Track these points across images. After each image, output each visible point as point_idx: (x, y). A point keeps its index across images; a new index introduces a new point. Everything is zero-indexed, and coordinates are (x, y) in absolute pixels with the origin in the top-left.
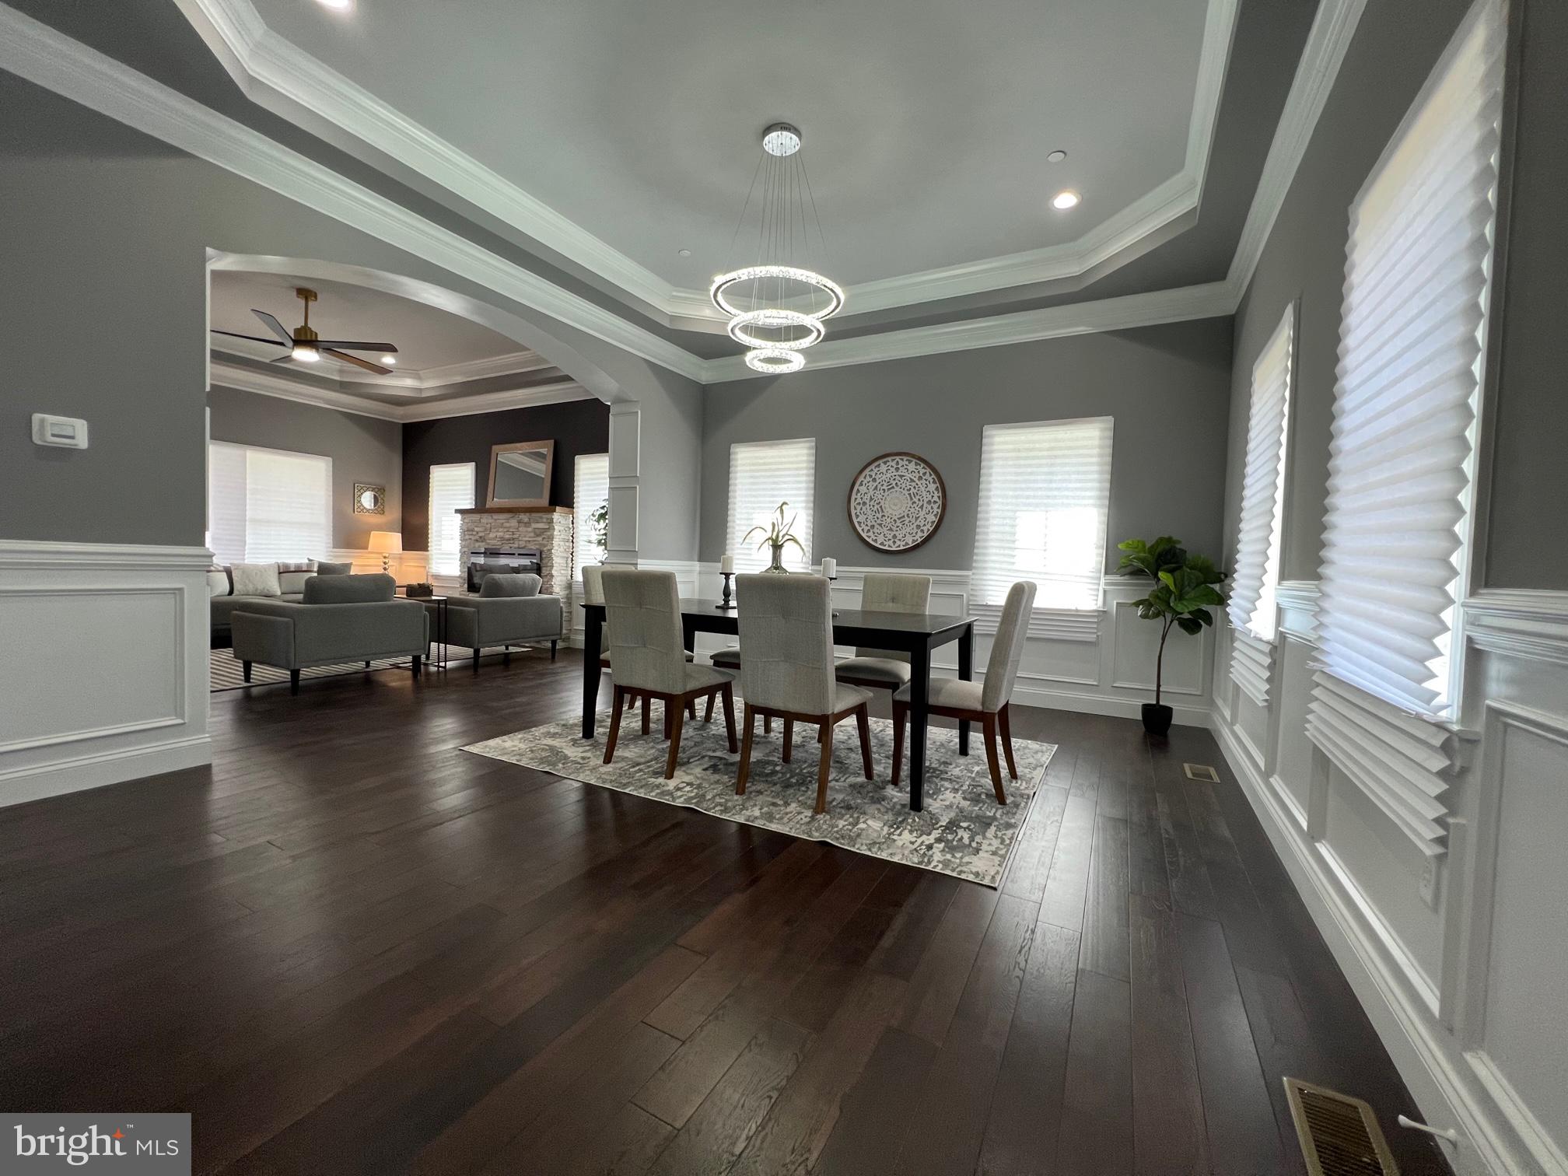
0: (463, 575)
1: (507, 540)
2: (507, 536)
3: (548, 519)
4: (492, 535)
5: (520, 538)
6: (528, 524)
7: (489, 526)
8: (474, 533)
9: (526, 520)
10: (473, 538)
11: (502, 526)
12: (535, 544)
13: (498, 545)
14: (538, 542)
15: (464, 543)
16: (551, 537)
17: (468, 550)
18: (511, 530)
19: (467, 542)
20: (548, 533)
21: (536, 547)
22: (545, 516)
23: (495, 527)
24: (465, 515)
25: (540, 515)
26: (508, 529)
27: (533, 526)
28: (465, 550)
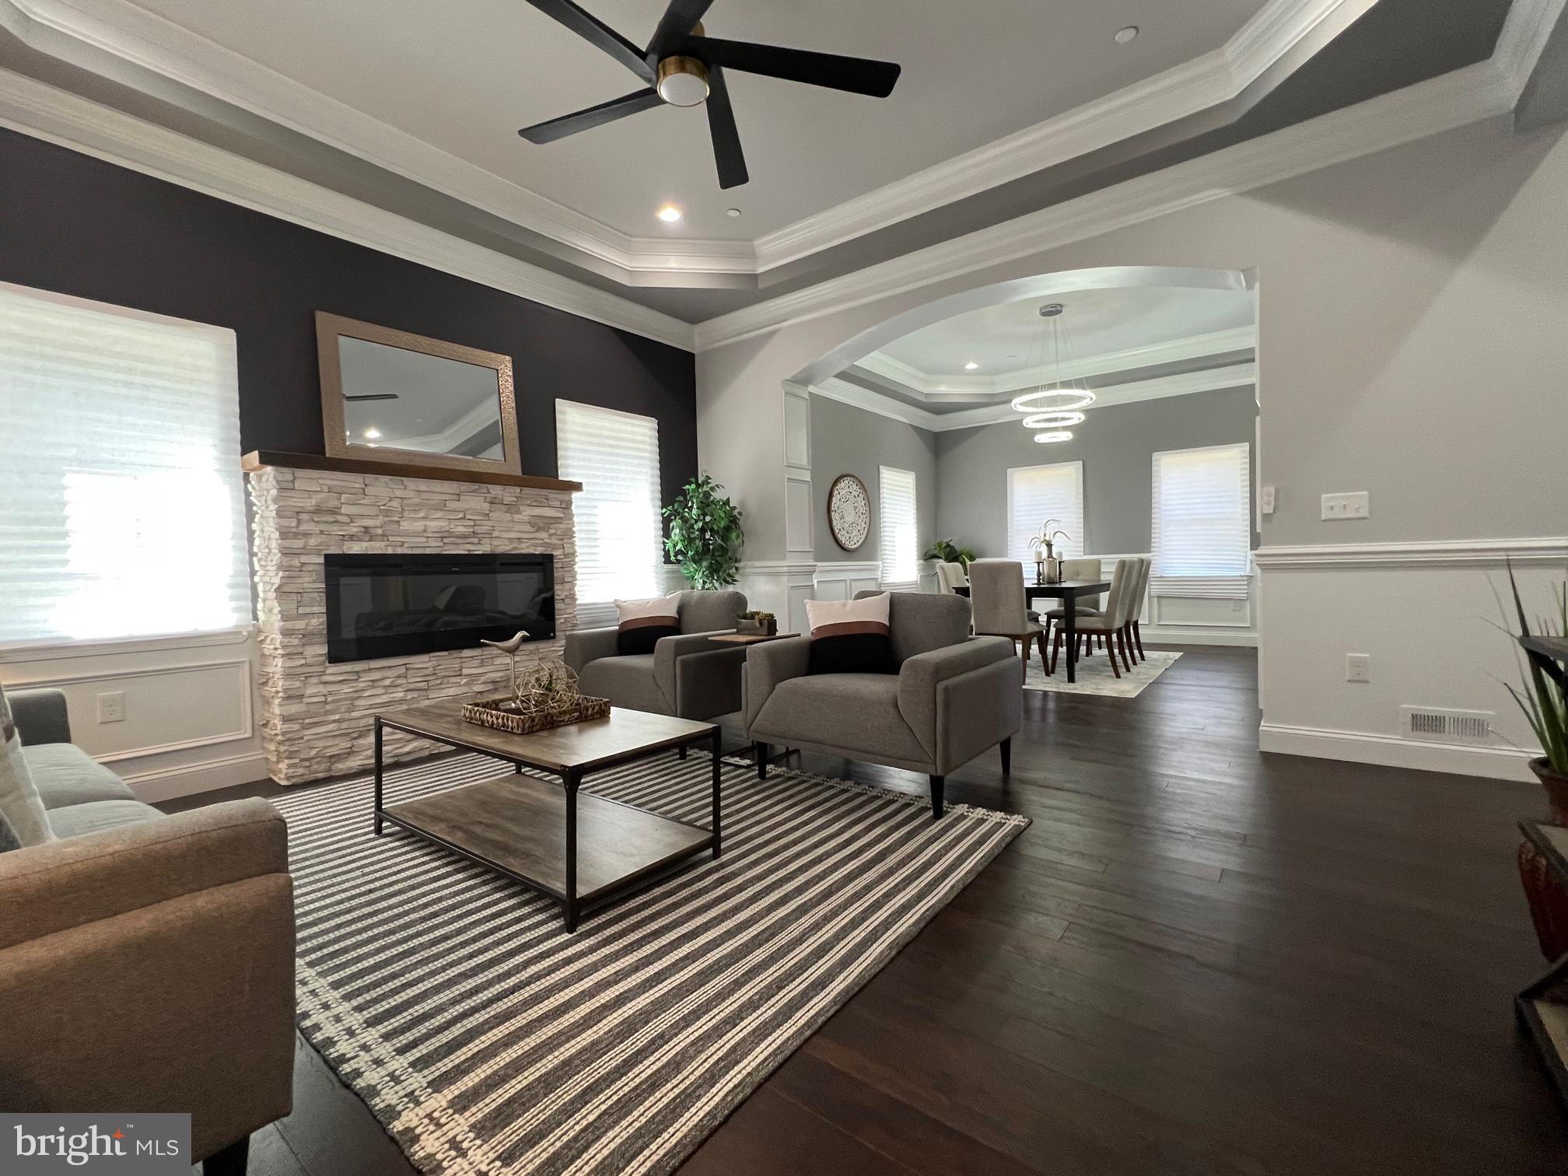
0: (300, 624)
1: (458, 537)
2: (461, 529)
3: (561, 501)
4: (405, 525)
5: (495, 534)
6: (512, 509)
7: (395, 504)
8: (340, 518)
9: (508, 499)
10: (337, 530)
11: (442, 506)
12: (535, 546)
13: (433, 547)
14: (541, 542)
15: (298, 543)
16: (569, 534)
17: (322, 560)
18: (468, 517)
19: (312, 542)
20: (562, 526)
21: (539, 551)
22: (558, 496)
23: (417, 508)
24: (299, 472)
25: (545, 492)
26: (461, 515)
27: (527, 513)
28: (304, 559)
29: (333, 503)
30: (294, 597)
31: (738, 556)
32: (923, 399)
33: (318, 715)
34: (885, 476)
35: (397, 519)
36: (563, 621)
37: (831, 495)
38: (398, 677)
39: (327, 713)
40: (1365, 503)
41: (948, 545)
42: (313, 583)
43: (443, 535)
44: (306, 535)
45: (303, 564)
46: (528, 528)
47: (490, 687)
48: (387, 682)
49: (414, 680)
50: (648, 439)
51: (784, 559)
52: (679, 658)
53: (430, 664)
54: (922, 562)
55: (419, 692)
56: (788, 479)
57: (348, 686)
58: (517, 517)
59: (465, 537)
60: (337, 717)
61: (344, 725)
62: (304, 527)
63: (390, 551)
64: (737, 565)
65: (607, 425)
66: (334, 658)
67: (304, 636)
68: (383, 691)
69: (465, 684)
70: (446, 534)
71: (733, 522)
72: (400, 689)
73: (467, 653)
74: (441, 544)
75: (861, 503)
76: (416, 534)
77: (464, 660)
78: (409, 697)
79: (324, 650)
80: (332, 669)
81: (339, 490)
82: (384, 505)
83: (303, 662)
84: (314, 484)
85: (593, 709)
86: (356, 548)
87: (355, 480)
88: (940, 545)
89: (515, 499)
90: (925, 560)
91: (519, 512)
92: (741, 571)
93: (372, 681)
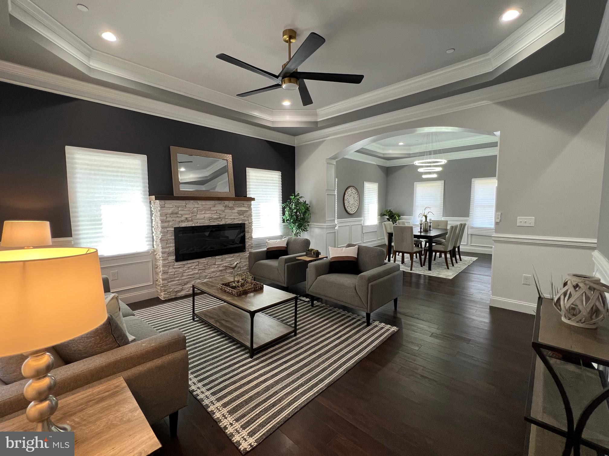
0: (167, 250)
1: (215, 219)
2: (215, 216)
3: (248, 205)
4: (198, 216)
5: (226, 217)
6: (232, 208)
7: (195, 209)
8: (179, 215)
9: (230, 205)
10: (178, 219)
11: (209, 209)
12: (239, 220)
13: (207, 223)
14: (241, 219)
15: (166, 224)
16: (250, 215)
17: (173, 229)
18: (218, 212)
19: (170, 224)
20: (248, 213)
21: (240, 222)
22: (246, 203)
23: (202, 210)
24: (167, 202)
25: (242, 202)
26: (216, 212)
27: (237, 209)
28: (168, 229)
29: (176, 211)
30: (165, 241)
31: (309, 220)
32: (382, 156)
33: (172, 278)
34: (366, 185)
35: (196, 214)
36: (248, 245)
37: (345, 194)
38: (196, 266)
39: (175, 278)
40: (533, 221)
41: (390, 211)
42: (171, 237)
43: (210, 219)
44: (169, 221)
45: (168, 231)
46: (237, 214)
47: (225, 268)
48: (193, 267)
49: (201, 266)
50: (278, 179)
51: (325, 223)
52: (286, 264)
53: (206, 261)
54: (380, 217)
55: (202, 270)
56: (327, 194)
57: (181, 269)
58: (233, 211)
59: (217, 219)
60: (178, 279)
61: (180, 281)
62: (168, 219)
63: (193, 225)
64: (308, 224)
65: (264, 175)
66: (177, 260)
67: (168, 253)
68: (192, 270)
69: (216, 268)
70: (211, 219)
71: (307, 209)
72: (197, 270)
73: (217, 257)
74: (209, 222)
75: (356, 196)
76: (202, 219)
77: (216, 260)
78: (199, 272)
79: (174, 258)
80: (176, 264)
81: (178, 206)
82: (192, 210)
83: (168, 262)
84: (171, 205)
85: (258, 287)
86: (183, 225)
87: (182, 203)
88: (387, 211)
89: (233, 205)
90: (381, 216)
91: (234, 209)
92: (310, 226)
93: (188, 267)
